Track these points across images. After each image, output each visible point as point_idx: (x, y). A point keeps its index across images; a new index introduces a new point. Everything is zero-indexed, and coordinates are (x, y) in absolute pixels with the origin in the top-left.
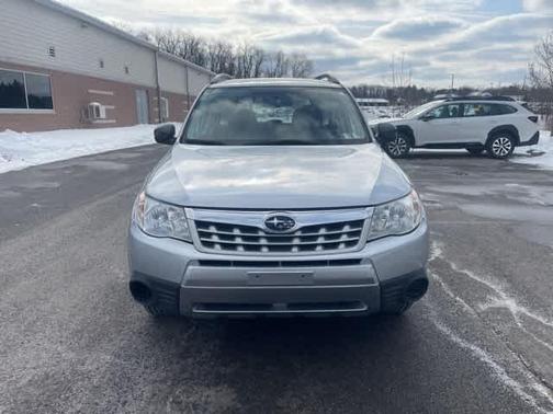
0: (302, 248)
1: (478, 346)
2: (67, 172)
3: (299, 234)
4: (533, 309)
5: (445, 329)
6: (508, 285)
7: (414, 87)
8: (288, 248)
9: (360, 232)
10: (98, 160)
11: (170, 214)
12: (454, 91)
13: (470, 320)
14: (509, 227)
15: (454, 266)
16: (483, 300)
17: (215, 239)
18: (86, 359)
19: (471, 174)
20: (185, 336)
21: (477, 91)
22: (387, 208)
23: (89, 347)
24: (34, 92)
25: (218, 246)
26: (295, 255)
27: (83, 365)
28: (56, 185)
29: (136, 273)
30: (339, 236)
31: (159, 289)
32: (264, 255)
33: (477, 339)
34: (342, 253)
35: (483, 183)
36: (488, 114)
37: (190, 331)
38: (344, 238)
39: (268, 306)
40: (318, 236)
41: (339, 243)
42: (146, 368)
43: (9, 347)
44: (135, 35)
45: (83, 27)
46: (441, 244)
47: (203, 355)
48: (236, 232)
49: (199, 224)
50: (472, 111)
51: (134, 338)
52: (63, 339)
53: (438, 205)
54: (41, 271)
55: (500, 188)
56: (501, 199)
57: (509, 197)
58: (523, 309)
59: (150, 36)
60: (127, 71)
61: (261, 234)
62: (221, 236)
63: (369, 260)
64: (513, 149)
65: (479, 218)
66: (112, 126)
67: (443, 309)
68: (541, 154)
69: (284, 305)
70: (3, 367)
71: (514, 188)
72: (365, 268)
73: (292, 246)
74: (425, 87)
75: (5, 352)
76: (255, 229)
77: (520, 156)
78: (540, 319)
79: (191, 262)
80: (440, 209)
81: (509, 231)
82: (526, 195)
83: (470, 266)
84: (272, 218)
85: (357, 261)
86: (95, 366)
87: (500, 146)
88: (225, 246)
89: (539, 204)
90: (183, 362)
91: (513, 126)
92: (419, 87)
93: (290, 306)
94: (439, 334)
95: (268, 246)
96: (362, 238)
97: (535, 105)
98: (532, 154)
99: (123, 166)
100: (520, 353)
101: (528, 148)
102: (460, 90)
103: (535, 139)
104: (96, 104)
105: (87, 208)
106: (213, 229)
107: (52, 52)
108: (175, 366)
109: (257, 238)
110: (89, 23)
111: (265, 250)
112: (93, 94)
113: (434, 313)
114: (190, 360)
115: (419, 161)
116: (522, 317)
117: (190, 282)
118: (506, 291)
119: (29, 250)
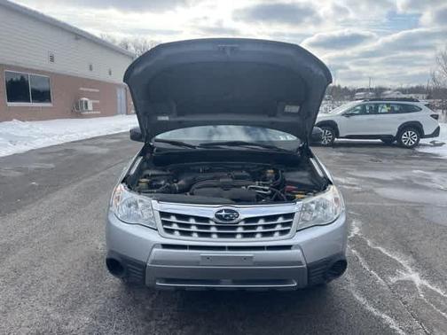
0: (245, 235)
1: (388, 314)
2: (60, 154)
3: (242, 224)
4: (433, 282)
5: (361, 299)
6: (414, 261)
7: (339, 86)
8: (233, 235)
9: (291, 222)
10: (85, 145)
11: (140, 205)
12: (371, 90)
13: (383, 292)
14: (416, 209)
15: (369, 244)
16: (394, 274)
17: (175, 227)
18: (69, 320)
19: (385, 161)
20: (150, 302)
21: (390, 89)
22: (313, 203)
23: (72, 309)
24: (36, 87)
25: (177, 233)
26: (239, 241)
27: (67, 324)
28: (52, 165)
29: (111, 252)
30: (274, 226)
31: (129, 265)
32: (214, 241)
33: (388, 309)
34: (277, 240)
35: (394, 169)
36: (397, 112)
37: (154, 296)
38: (279, 228)
39: (217, 282)
40: (257, 226)
41: (274, 232)
42: (117, 329)
43: (9, 308)
44: (117, 44)
45: (77, 39)
46: (359, 223)
47: (164, 318)
48: (192, 221)
49: (163, 214)
50: (385, 109)
51: (109, 302)
52: (51, 302)
53: (357, 188)
54: (36, 241)
55: (408, 173)
56: (409, 184)
57: (416, 182)
58: (425, 283)
59: (129, 45)
60: (110, 74)
61: (212, 223)
62: (180, 225)
63: (298, 246)
64: (418, 140)
65: (391, 200)
66: (97, 116)
67: (360, 281)
68: (441, 144)
69: (229, 281)
70: (3, 325)
71: (420, 174)
72: (295, 253)
73: (236, 234)
74: (348, 86)
75: (5, 312)
76: (207, 220)
77: (424, 145)
78: (439, 291)
79: (155, 246)
80: (358, 192)
81: (415, 212)
82: (430, 181)
83: (382, 243)
84: (221, 211)
85: (288, 247)
86: (77, 325)
87: (409, 138)
88: (183, 233)
89: (439, 189)
90: (147, 325)
91: (418, 122)
92: (343, 86)
93: (235, 282)
94: (357, 304)
95: (218, 234)
96: (293, 228)
97: (436, 102)
98: (435, 145)
99: (105, 151)
100: (421, 322)
101: (431, 139)
102: (376, 89)
103: (436, 133)
104: (85, 99)
105: (75, 186)
106: (173, 219)
107: (52, 59)
108: (140, 328)
109: (209, 227)
110: (81, 36)
111: (215, 236)
112: (83, 91)
113: (352, 285)
114: (153, 323)
115: (342, 149)
116: (425, 289)
117: (154, 262)
118: (412, 265)
119: (28, 222)
